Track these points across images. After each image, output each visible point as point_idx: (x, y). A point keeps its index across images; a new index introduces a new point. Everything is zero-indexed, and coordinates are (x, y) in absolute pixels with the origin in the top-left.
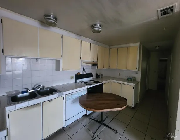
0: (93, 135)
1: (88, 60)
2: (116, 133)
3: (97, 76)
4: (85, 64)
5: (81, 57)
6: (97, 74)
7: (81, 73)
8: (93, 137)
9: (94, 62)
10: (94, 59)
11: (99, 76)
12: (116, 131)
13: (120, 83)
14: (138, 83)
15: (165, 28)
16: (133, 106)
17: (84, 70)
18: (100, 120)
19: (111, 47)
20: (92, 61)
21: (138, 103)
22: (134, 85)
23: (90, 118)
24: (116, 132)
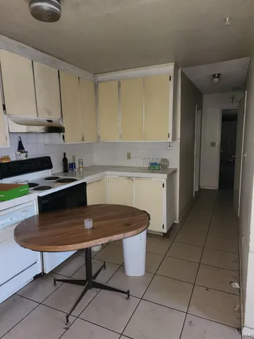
0: (67, 317)
1: (32, 116)
2: (128, 298)
3: (68, 166)
4: (23, 129)
5: (4, 106)
6: (65, 160)
7: (13, 158)
8: (68, 321)
9: (51, 121)
10: (49, 113)
11: (73, 165)
12: (128, 293)
13: (129, 178)
14: (175, 171)
15: (227, 19)
16: (165, 231)
17: (21, 148)
18: (83, 277)
19: (100, 77)
20: (44, 117)
21: (177, 221)
22: (165, 176)
23: (55, 280)
24: (126, 296)
